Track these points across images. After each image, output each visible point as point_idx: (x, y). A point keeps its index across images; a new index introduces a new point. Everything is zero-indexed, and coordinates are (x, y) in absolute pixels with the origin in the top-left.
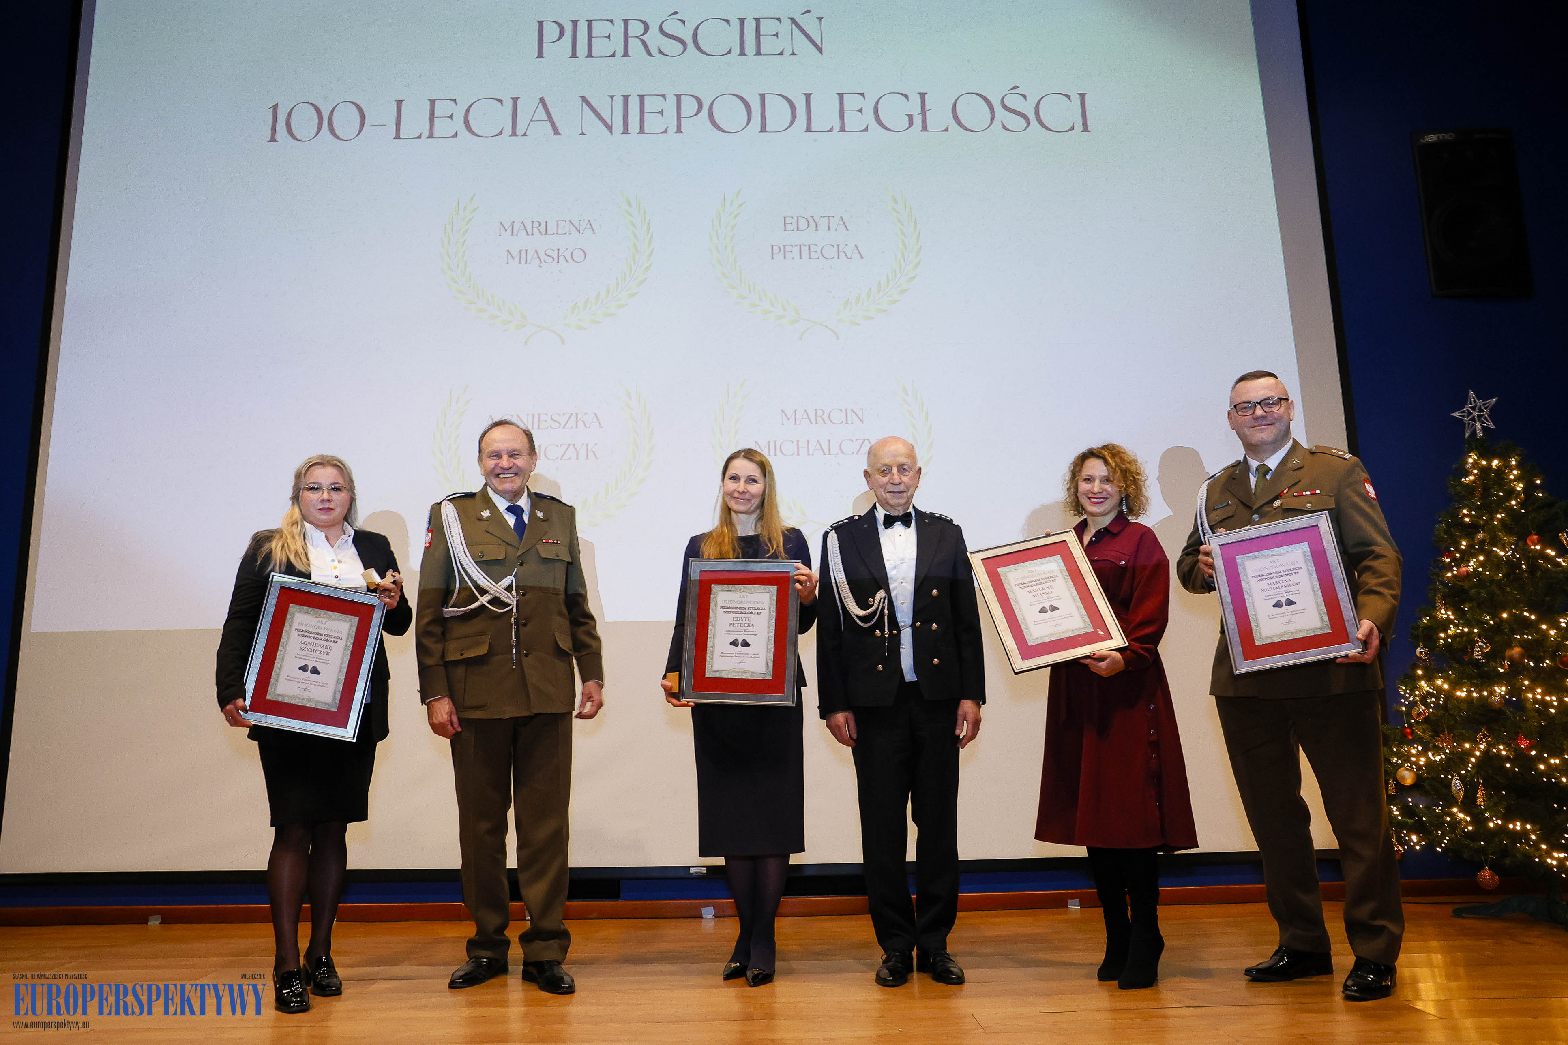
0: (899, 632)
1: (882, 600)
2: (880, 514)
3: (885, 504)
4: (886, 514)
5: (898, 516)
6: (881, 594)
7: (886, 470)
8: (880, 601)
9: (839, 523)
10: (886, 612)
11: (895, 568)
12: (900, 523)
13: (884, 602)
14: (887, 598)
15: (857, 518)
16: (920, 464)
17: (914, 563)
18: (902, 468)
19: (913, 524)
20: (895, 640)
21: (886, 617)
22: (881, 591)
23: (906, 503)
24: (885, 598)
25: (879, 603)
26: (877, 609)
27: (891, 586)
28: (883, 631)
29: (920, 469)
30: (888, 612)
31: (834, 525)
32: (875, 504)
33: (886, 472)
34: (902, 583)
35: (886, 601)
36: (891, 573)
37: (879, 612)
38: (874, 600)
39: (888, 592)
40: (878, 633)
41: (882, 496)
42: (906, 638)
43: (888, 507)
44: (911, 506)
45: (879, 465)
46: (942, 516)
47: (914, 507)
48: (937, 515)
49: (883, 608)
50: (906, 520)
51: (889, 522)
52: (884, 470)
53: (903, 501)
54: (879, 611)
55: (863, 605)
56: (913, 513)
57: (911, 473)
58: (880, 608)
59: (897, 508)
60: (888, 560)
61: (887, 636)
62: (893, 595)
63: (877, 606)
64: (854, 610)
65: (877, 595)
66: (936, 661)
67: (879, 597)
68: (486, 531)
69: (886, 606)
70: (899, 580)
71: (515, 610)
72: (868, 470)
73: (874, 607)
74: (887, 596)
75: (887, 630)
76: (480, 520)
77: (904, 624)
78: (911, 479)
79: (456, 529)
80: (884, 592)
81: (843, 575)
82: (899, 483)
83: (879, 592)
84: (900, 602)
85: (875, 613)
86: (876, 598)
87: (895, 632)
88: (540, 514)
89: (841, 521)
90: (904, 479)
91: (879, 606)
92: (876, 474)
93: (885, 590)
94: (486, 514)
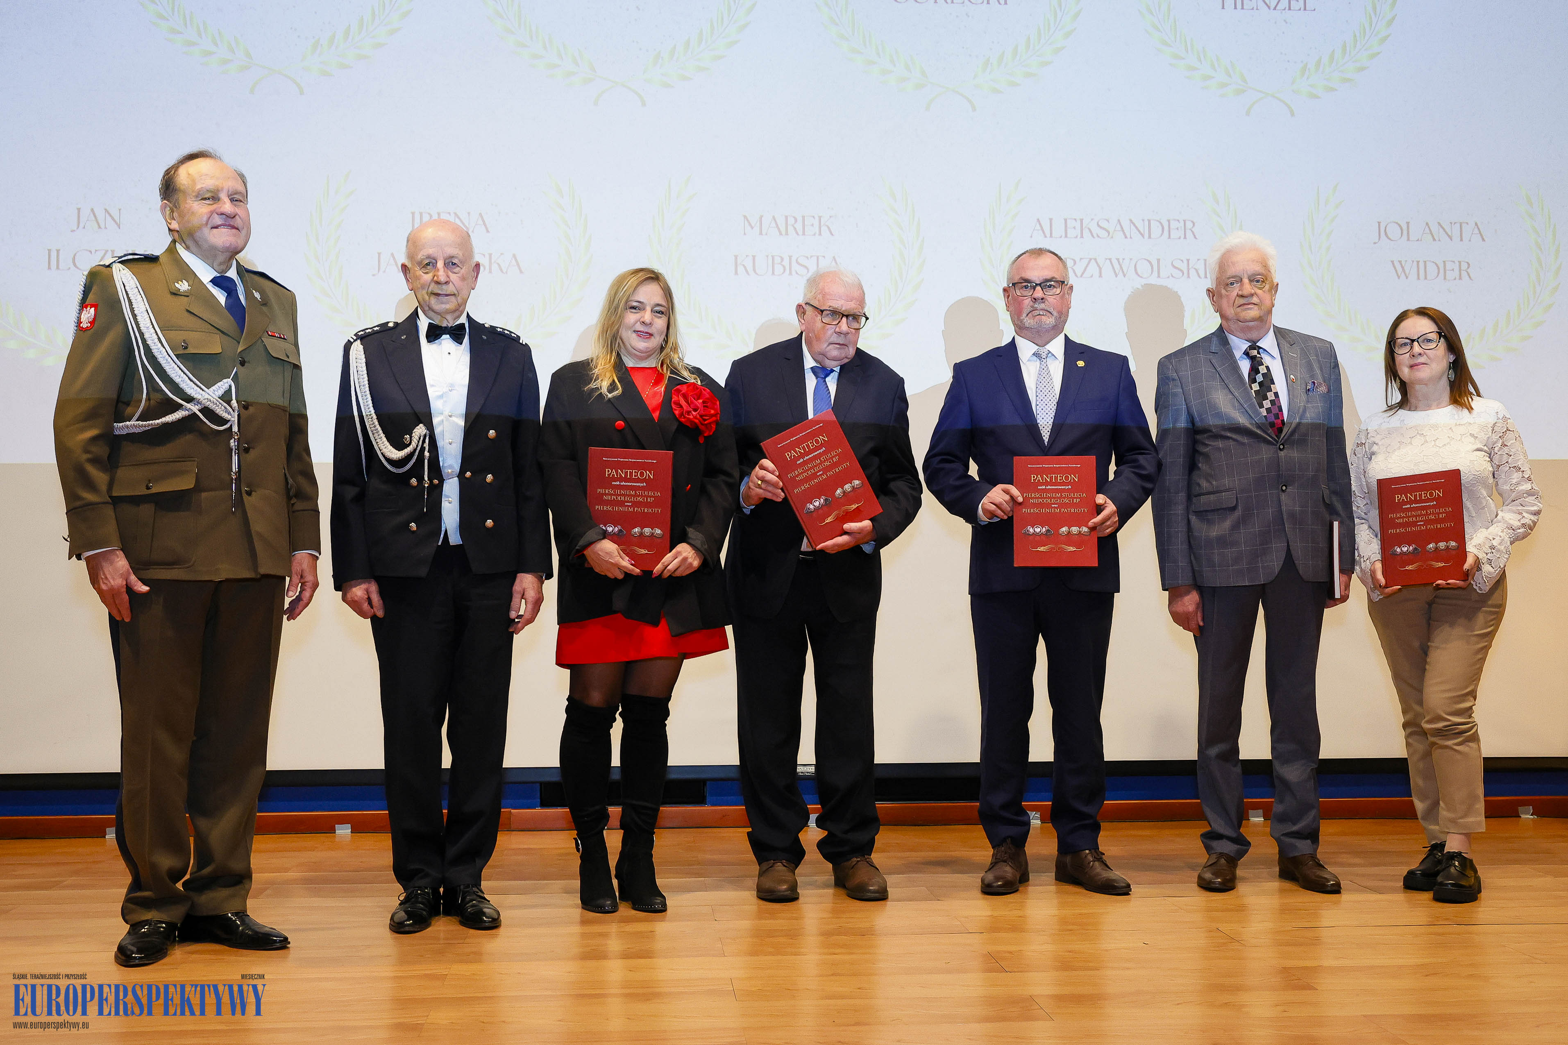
0: (442, 481)
1: (422, 438)
2: (423, 324)
3: (428, 310)
4: (430, 323)
5: (446, 328)
6: (420, 430)
7: (429, 264)
8: (420, 438)
9: (367, 331)
10: (427, 454)
11: (441, 397)
12: (448, 336)
13: (424, 441)
14: (428, 437)
15: (391, 325)
17: (465, 391)
18: (450, 264)
19: (466, 340)
20: (436, 491)
21: (426, 461)
22: (421, 425)
23: (457, 310)
24: (425, 436)
25: (419, 442)
26: (415, 450)
27: (435, 421)
28: (420, 479)
29: (478, 266)
30: (430, 455)
31: (360, 334)
32: (418, 307)
33: (429, 267)
34: (450, 416)
35: (427, 440)
36: (436, 404)
37: (417, 453)
38: (411, 437)
39: (430, 427)
40: (414, 481)
41: (424, 299)
42: (451, 489)
43: (431, 314)
44: (465, 314)
45: (420, 256)
46: (506, 332)
47: (468, 315)
48: (499, 330)
49: (423, 449)
50: (457, 334)
51: (434, 333)
52: (427, 264)
53: (452, 306)
54: (417, 451)
55: (399, 445)
56: (467, 326)
57: (463, 271)
58: (419, 448)
59: (444, 316)
60: (432, 386)
61: (426, 485)
62: (437, 431)
63: (415, 446)
64: (384, 450)
65: (415, 430)
66: (489, 523)
67: (417, 433)
68: (188, 311)
69: (426, 445)
70: (447, 413)
71: (235, 429)
72: (407, 264)
73: (411, 446)
74: (428, 432)
75: (426, 478)
76: (176, 294)
77: (450, 471)
78: (463, 279)
79: (141, 306)
80: (424, 428)
81: (370, 402)
82: (447, 283)
83: (418, 427)
84: (447, 441)
85: (411, 454)
86: (414, 434)
87: (436, 482)
88: (257, 295)
89: (370, 328)
90: (453, 277)
91: (417, 446)
92: (417, 268)
93: (426, 425)
94: (183, 286)
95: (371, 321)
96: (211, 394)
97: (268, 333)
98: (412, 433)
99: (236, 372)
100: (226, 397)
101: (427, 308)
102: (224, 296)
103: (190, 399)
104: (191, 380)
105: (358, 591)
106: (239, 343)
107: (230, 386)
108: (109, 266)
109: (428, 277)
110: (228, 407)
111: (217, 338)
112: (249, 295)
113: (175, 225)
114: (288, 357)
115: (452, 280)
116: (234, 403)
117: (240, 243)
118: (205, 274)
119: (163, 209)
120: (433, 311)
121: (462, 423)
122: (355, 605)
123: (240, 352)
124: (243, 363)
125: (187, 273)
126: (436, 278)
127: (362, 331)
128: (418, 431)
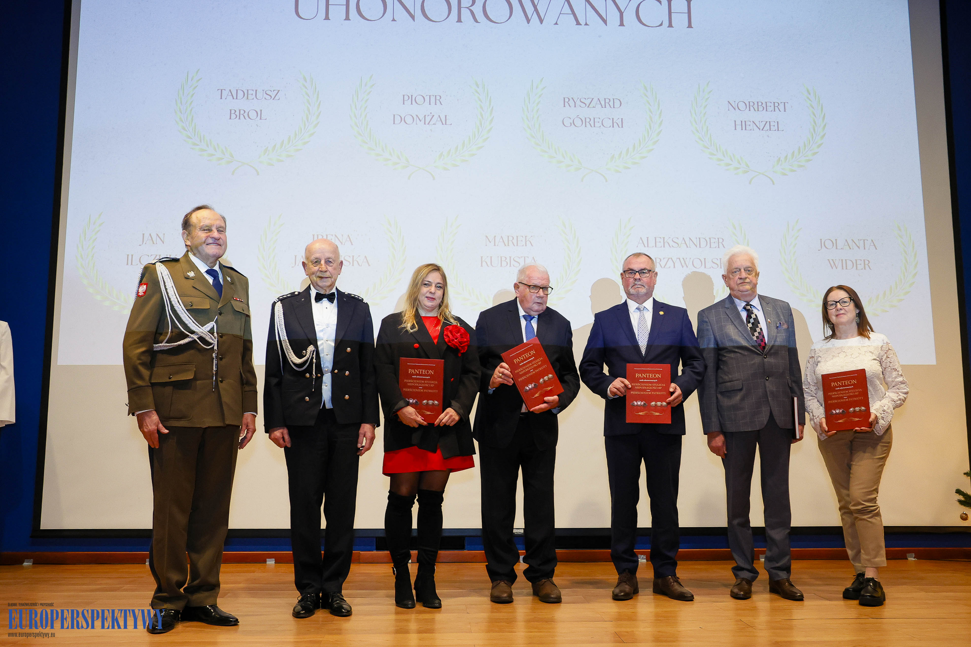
0: (322, 375)
1: (312, 352)
2: (313, 293)
3: (316, 286)
4: (317, 292)
5: (325, 295)
6: (311, 348)
7: (317, 262)
8: (311, 352)
9: (284, 297)
10: (314, 360)
11: (322, 331)
12: (326, 299)
13: (313, 354)
14: (315, 352)
15: (296, 293)
16: (341, 259)
17: (335, 327)
18: (328, 262)
19: (335, 301)
20: (319, 380)
21: (314, 365)
22: (312, 345)
23: (331, 285)
24: (314, 351)
25: (310, 354)
26: (308, 358)
27: (319, 343)
28: (311, 374)
29: (342, 262)
30: (316, 361)
31: (280, 298)
32: (310, 284)
33: (317, 263)
34: (326, 341)
35: (315, 354)
36: (319, 335)
37: (309, 361)
38: (306, 352)
39: (316, 347)
40: (308, 375)
41: (314, 280)
42: (327, 379)
43: (318, 288)
44: (335, 288)
45: (313, 257)
46: (356, 297)
47: (337, 288)
48: (352, 295)
49: (312, 358)
50: (331, 298)
51: (319, 298)
52: (316, 262)
53: (328, 284)
54: (310, 359)
55: (300, 356)
56: (336, 293)
57: (335, 265)
59: (324, 288)
60: (318, 325)
61: (314, 377)
62: (320, 349)
63: (308, 356)
64: (292, 359)
65: (308, 348)
66: (347, 397)
67: (310, 350)
68: (194, 287)
69: (314, 356)
70: (325, 339)
71: (216, 348)
72: (305, 262)
73: (306, 357)
74: (315, 349)
75: (314, 373)
76: (187, 278)
77: (326, 369)
78: (335, 269)
79: (170, 284)
80: (313, 347)
81: (285, 334)
82: (326, 271)
84: (325, 354)
85: (306, 361)
86: (307, 350)
87: (319, 375)
88: (229, 279)
89: (286, 295)
90: (330, 268)
91: (309, 356)
92: (310, 264)
93: (314, 346)
94: (191, 274)
95: (286, 292)
96: (204, 329)
97: (234, 299)
99: (217, 319)
100: (211, 331)
101: (315, 284)
102: (212, 279)
103: (193, 332)
104: (194, 323)
105: (277, 433)
106: (219, 303)
107: (214, 326)
108: (154, 264)
109: (316, 268)
110: (212, 336)
111: (208, 301)
112: (225, 279)
113: (189, 243)
114: (244, 311)
115: (329, 270)
116: (215, 334)
117: (221, 252)
118: (203, 268)
119: (183, 234)
120: (319, 286)
121: (333, 344)
122: (276, 441)
123: (219, 308)
124: (220, 314)
125: (194, 268)
126: (320, 269)
127: (281, 296)
128: (310, 348)
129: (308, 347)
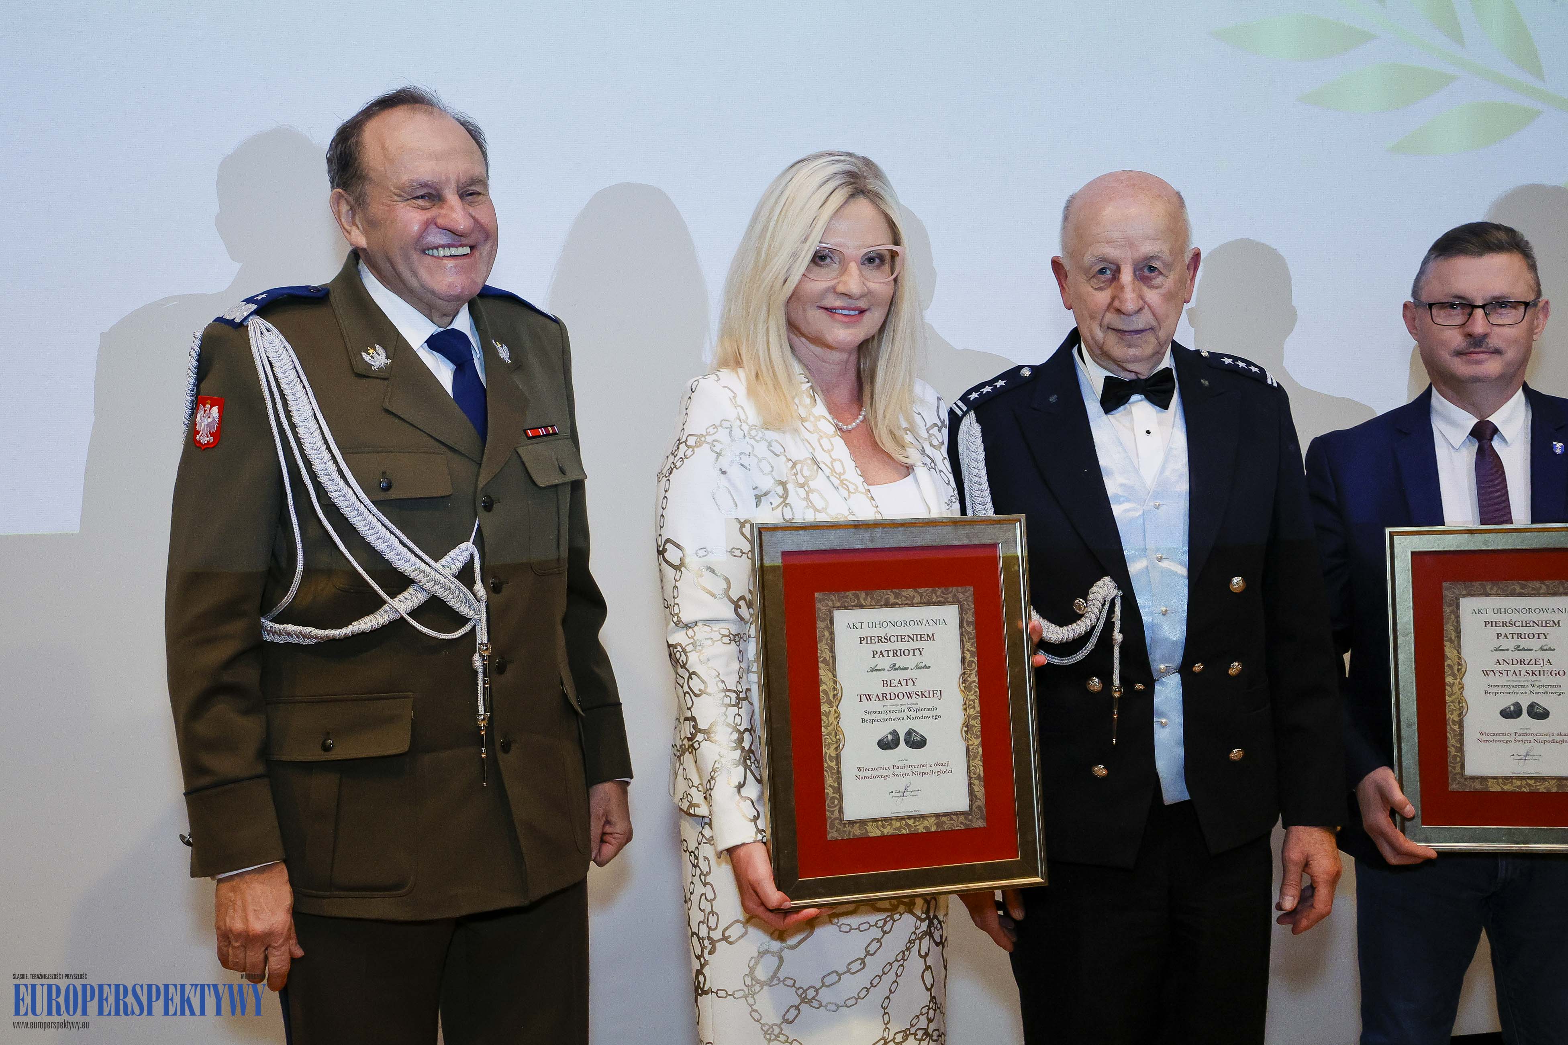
0: (1150, 682)
1: (1108, 601)
4: (1104, 375)
5: (1136, 380)
6: (1104, 588)
7: (1105, 273)
8: (1103, 605)
9: (984, 389)
10: (1118, 637)
11: (1137, 520)
12: (1142, 397)
13: (1112, 608)
14: (1119, 601)
15: (1027, 371)
17: (1183, 505)
18: (1145, 268)
20: (1139, 704)
21: (1117, 650)
22: (1107, 579)
24: (1114, 598)
25: (1101, 610)
26: (1095, 626)
27: (1132, 567)
28: (1106, 681)
29: (1195, 259)
30: (1124, 636)
31: (972, 395)
33: (1104, 278)
35: (1118, 608)
36: (1129, 535)
38: (1088, 601)
40: (1095, 684)
42: (1168, 699)
47: (1177, 347)
48: (1227, 360)
49: (1109, 626)
50: (1157, 391)
51: (1116, 395)
52: (1101, 272)
53: (1148, 351)
54: (1098, 630)
58: (1102, 622)
61: (1120, 690)
62: (1138, 587)
63: (1094, 617)
65: (1094, 589)
66: (1236, 753)
67: (1100, 597)
69: (1117, 616)
70: (1152, 553)
72: (1061, 258)
73: (1089, 618)
74: (1121, 590)
75: (1117, 682)
77: (1162, 666)
79: (304, 405)
80: (1112, 582)
83: (1100, 583)
85: (1088, 635)
86: (1091, 597)
87: (1138, 685)
91: (1099, 615)
93: (1114, 579)
94: (376, 358)
98: (1088, 594)
99: (479, 526)
100: (465, 577)
102: (450, 369)
106: (480, 466)
107: (472, 555)
108: (241, 325)
109: (1102, 298)
110: (469, 594)
114: (564, 474)
121: (1182, 571)
123: (484, 486)
124: (489, 507)
125: (382, 329)
128: (1101, 591)
129: (1092, 586)
